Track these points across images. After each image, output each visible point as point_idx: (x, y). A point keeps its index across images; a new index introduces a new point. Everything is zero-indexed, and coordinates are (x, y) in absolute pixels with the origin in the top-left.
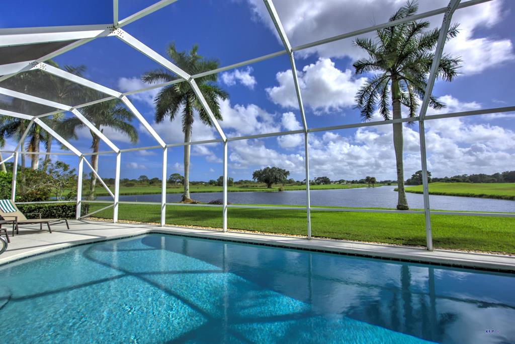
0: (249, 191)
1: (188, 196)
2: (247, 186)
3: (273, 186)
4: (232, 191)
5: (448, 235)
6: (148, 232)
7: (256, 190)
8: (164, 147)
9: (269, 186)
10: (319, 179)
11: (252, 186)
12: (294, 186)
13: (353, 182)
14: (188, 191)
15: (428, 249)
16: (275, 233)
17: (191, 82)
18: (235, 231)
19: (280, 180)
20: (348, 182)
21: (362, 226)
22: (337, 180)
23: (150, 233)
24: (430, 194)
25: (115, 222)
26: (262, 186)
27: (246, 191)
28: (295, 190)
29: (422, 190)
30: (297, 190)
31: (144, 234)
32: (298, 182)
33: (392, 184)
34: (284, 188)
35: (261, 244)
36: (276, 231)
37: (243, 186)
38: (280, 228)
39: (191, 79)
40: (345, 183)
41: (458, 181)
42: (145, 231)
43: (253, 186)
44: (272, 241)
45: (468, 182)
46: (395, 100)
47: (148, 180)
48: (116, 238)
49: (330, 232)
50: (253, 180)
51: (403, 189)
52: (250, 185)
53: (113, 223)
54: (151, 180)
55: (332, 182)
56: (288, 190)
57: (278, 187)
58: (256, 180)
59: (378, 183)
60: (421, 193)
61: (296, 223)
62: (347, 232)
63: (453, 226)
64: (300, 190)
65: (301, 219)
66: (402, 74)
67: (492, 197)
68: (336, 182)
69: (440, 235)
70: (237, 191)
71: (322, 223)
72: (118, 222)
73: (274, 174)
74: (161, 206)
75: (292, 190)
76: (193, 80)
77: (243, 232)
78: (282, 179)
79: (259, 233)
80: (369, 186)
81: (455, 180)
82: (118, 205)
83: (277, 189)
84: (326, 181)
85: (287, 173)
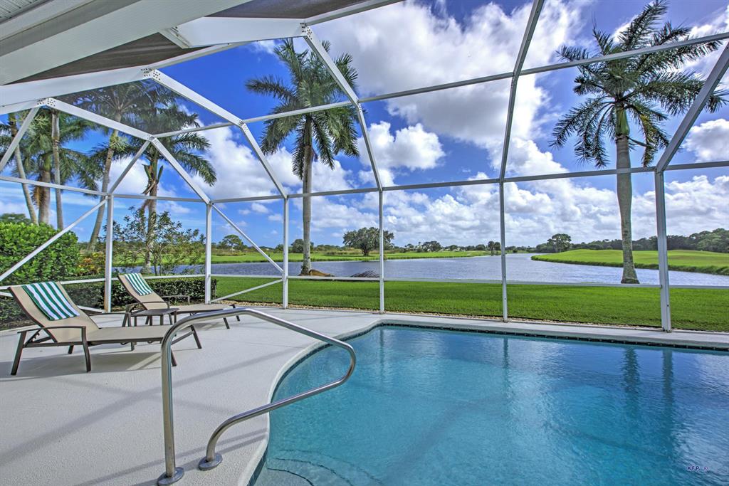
0: (341, 260)
3: (371, 253)
4: (318, 260)
6: (379, 323)
9: (366, 254)
10: (426, 244)
12: (397, 254)
13: (469, 249)
17: (359, 107)
20: (462, 248)
22: (448, 246)
23: (382, 324)
26: (356, 254)
27: (338, 260)
30: (405, 258)
31: (375, 326)
33: (518, 251)
37: (329, 254)
39: (358, 102)
40: (458, 249)
43: (343, 254)
46: (621, 137)
50: (343, 245)
55: (442, 248)
56: (392, 259)
58: (348, 245)
68: (447, 248)
70: (325, 260)
73: (373, 236)
75: (397, 258)
80: (492, 254)
81: (594, 246)
84: (435, 247)
85: (391, 236)
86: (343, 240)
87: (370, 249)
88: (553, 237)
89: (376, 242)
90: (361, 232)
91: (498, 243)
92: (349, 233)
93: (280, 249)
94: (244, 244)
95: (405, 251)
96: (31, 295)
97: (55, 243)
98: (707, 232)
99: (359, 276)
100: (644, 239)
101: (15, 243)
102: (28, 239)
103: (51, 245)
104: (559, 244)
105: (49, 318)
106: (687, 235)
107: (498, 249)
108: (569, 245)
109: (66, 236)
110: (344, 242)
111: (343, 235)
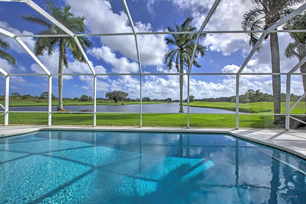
0: (103, 105)
1: (62, 108)
2: (102, 102)
3: (118, 102)
4: (91, 105)
5: (196, 122)
6: (39, 130)
7: (108, 104)
8: (50, 75)
9: (116, 102)
11: (104, 102)
12: (131, 102)
13: (161, 101)
14: (62, 104)
15: (188, 128)
16: (123, 126)
17: (75, 38)
18: (101, 126)
19: (122, 98)
20: (159, 100)
21: (164, 121)
22: (154, 99)
23: (41, 130)
24: (190, 106)
25: (6, 125)
26: (112, 102)
27: (101, 105)
28: (131, 104)
29: (187, 105)
30: (132, 104)
31: (37, 131)
32: (133, 100)
33: (178, 102)
34: (125, 103)
35: (116, 131)
36: (124, 125)
37: (99, 102)
38: (126, 123)
39: (75, 36)
40: (157, 101)
41: (204, 101)
42: (37, 129)
43: (106, 102)
44: (123, 129)
45: (207, 101)
46: (181, 62)
47: (20, 96)
48: (14, 135)
49: (150, 124)
50: (106, 98)
51: (182, 104)
52: (104, 101)
53: (5, 126)
54: (23, 96)
55: (151, 100)
56: (127, 104)
57: (122, 103)
58: (108, 98)
59: (172, 101)
60: (187, 106)
61: (134, 121)
62: (158, 123)
63: (198, 119)
64: (134, 104)
65: (136, 119)
66: (185, 50)
67: (214, 108)
68: (153, 100)
69: (193, 122)
71: (146, 120)
72: (9, 126)
73: (119, 95)
74: (48, 113)
75: (129, 104)
76: (76, 37)
77: (105, 126)
78: (124, 98)
79: (115, 126)
80: (169, 103)
82: (8, 113)
83: (121, 104)
84: (148, 100)
85: (127, 95)
86: (105, 96)
87: (118, 100)
89: (120, 97)
90: (114, 92)
92: (108, 93)
93: (75, 99)
94: (55, 97)
95: (135, 101)
98: (234, 96)
99: (83, 111)
100: (218, 98)
104: (190, 99)
106: (229, 97)
110: (106, 97)
111: (105, 94)
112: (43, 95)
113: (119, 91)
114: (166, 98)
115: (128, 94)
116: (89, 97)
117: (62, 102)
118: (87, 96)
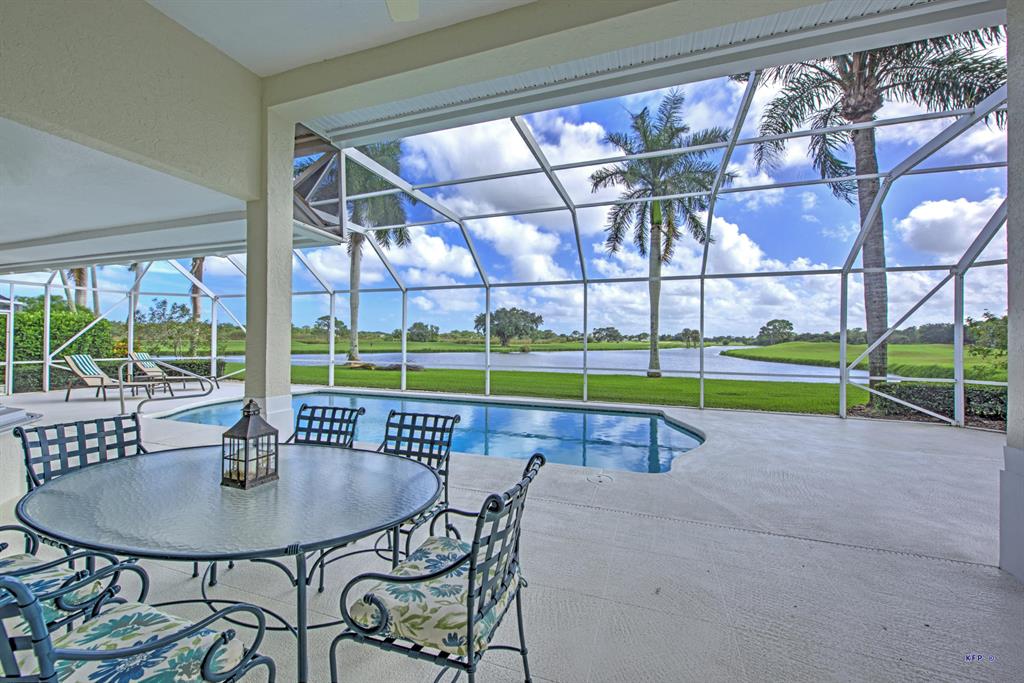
2: (466, 342)
3: (511, 342)
9: (504, 343)
10: (600, 331)
11: (473, 343)
12: (552, 344)
19: (525, 332)
32: (562, 335)
33: (732, 343)
34: (530, 347)
37: (460, 342)
43: (477, 343)
46: (654, 226)
50: (475, 331)
52: (471, 340)
55: (625, 337)
56: (538, 350)
57: (521, 345)
64: (560, 350)
68: (632, 337)
70: (443, 351)
73: (515, 320)
75: (545, 350)
78: (530, 331)
80: (687, 346)
83: (518, 348)
84: (612, 335)
85: (538, 320)
86: (474, 325)
87: (511, 336)
88: (769, 324)
89: (517, 328)
91: (696, 332)
92: (483, 315)
93: (398, 335)
95: (570, 339)
96: (74, 361)
97: (91, 329)
101: (58, 329)
102: (68, 326)
103: (88, 331)
104: (776, 332)
105: (84, 373)
107: (696, 339)
108: (789, 334)
109: (101, 323)
110: (476, 327)
111: (475, 318)
112: (320, 325)
113: (514, 309)
114: (680, 331)
115: (541, 317)
116: (432, 326)
117: (357, 342)
118: (427, 326)
